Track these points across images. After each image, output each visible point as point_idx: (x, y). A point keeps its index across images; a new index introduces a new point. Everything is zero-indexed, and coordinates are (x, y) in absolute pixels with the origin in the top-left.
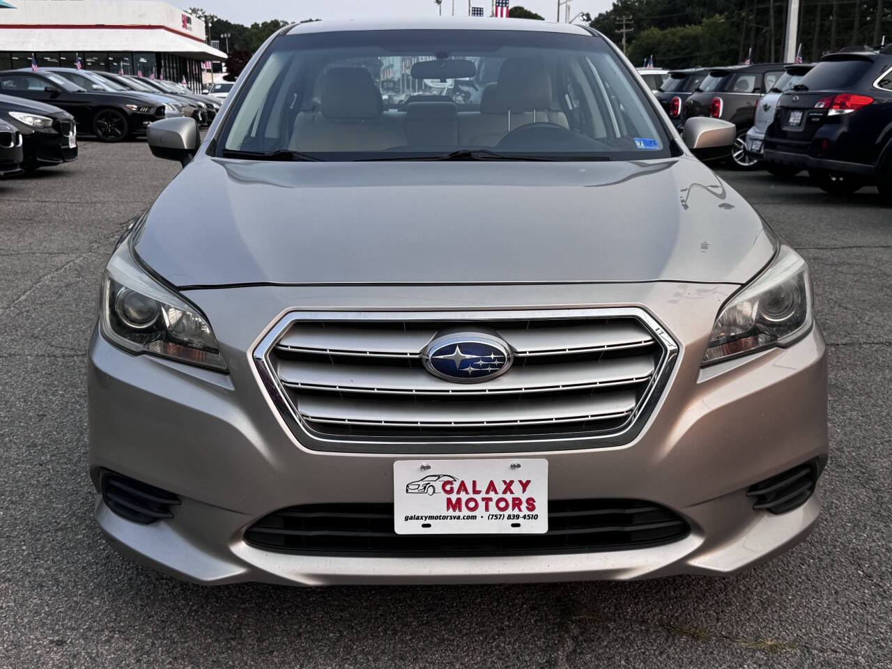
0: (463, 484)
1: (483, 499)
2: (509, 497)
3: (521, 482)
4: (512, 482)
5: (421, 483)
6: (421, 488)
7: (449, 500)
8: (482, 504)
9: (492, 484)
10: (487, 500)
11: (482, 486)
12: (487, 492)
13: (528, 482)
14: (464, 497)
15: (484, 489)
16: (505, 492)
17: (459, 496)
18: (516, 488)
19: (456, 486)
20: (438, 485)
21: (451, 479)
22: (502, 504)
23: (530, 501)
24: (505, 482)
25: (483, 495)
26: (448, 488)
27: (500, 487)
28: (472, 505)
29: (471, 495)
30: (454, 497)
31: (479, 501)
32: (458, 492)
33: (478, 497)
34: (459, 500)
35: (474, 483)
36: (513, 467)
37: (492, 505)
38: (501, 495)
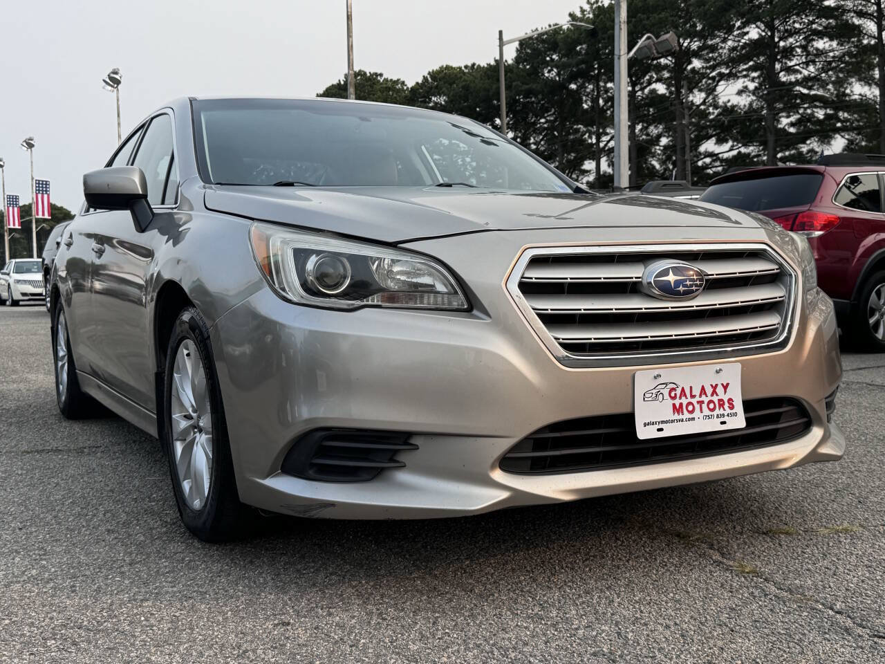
0: (683, 390)
1: (698, 402)
2: (715, 399)
3: (722, 384)
4: (716, 385)
5: (654, 391)
6: (654, 395)
7: (674, 405)
8: (697, 407)
9: (703, 388)
10: (701, 403)
11: (696, 392)
12: (700, 396)
13: (728, 384)
14: (684, 401)
15: (698, 394)
16: (712, 395)
17: (681, 401)
18: (720, 390)
19: (678, 391)
20: (666, 392)
21: (675, 386)
22: (712, 406)
23: (730, 400)
24: (712, 385)
25: (698, 399)
26: (673, 395)
27: (709, 390)
28: (690, 408)
29: (690, 400)
30: (677, 402)
31: (695, 404)
32: (680, 398)
33: (694, 401)
34: (681, 405)
35: (691, 387)
36: (718, 372)
37: (704, 406)
38: (710, 398)
